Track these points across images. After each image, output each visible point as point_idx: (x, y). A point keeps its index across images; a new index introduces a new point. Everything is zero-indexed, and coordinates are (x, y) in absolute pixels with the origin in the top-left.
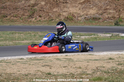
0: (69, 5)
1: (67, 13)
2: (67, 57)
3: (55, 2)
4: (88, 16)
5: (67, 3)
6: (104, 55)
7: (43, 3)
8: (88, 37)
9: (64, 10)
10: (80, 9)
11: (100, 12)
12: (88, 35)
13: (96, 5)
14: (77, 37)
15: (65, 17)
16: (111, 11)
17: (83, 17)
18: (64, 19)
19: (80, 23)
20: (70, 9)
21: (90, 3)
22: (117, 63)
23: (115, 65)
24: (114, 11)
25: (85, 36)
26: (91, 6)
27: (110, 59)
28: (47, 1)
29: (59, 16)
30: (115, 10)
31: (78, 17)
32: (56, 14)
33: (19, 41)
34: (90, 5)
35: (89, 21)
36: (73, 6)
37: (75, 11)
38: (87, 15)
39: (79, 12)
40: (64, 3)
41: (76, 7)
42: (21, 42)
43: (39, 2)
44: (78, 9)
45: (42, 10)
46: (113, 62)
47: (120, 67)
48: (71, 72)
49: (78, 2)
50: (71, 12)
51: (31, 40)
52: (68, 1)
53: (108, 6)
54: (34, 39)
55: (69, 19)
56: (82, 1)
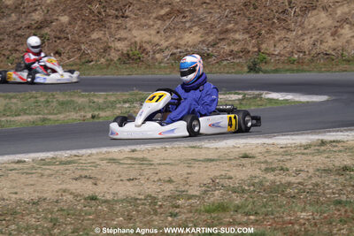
0: (130, 23)
1: (126, 42)
2: (134, 155)
3: (94, 16)
4: (179, 50)
6: (228, 148)
7: (65, 19)
9: (118, 37)
10: (158, 32)
11: (211, 38)
13: (199, 22)
15: (123, 54)
16: (237, 36)
17: (167, 53)
18: (120, 59)
19: (160, 68)
20: (135, 33)
21: (184, 17)
22: (263, 166)
23: (258, 172)
24: (247, 36)
26: (188, 25)
27: (245, 156)
28: (74, 14)
29: (105, 51)
30: (248, 33)
31: (154, 53)
32: (99, 47)
33: (9, 118)
34: (184, 20)
36: (141, 26)
37: (147, 38)
38: (177, 48)
39: (156, 39)
40: (117, 16)
41: (150, 27)
42: (12, 119)
43: (55, 17)
44: (153, 32)
45: (62, 36)
46: (252, 164)
47: (270, 177)
48: (149, 192)
49: (154, 15)
50: (137, 39)
51: (39, 114)
52: (127, 13)
53: (229, 22)
54: (46, 111)
55: (132, 57)
56: (163, 12)
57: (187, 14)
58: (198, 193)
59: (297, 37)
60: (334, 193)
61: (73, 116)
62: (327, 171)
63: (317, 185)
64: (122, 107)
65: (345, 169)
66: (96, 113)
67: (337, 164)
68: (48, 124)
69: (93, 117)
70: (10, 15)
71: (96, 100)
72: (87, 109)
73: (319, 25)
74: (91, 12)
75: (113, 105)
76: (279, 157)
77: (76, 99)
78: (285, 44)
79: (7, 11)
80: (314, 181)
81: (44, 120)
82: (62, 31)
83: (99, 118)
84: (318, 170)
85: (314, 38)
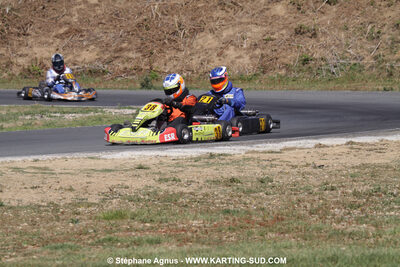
0: (31, 41)
1: (27, 58)
2: (37, 165)
5: (28, 35)
6: (124, 160)
11: (106, 56)
12: (81, 112)
13: (96, 41)
15: (24, 69)
16: (131, 55)
20: (35, 49)
21: (81, 36)
22: (157, 177)
23: (152, 183)
24: (139, 55)
27: (141, 167)
29: (7, 66)
30: (141, 51)
36: (42, 44)
38: (75, 65)
46: (147, 174)
47: (164, 187)
48: (51, 199)
49: (54, 34)
52: (28, 31)
53: (123, 42)
56: (62, 31)
57: (85, 33)
58: (97, 201)
59: (186, 57)
60: (223, 203)
62: (216, 182)
63: (207, 195)
65: (233, 180)
67: (225, 176)
73: (206, 46)
75: (15, 117)
76: (172, 169)
78: (175, 63)
80: (204, 191)
84: (208, 181)
85: (202, 57)
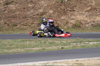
3: (62, 11)
4: (95, 23)
7: (51, 12)
8: (96, 42)
9: (71, 18)
10: (87, 16)
14: (86, 43)
17: (90, 24)
18: (72, 26)
19: (88, 30)
25: (93, 42)
26: (98, 14)
28: (55, 10)
31: (85, 24)
32: (64, 22)
33: (30, 49)
34: (96, 12)
35: (96, 27)
37: (82, 19)
39: (86, 19)
40: (71, 11)
41: (83, 14)
42: (32, 49)
43: (48, 11)
44: (85, 16)
45: (50, 18)
50: (78, 19)
51: (41, 47)
54: (44, 46)
55: (77, 26)
61: (54, 48)
64: (73, 44)
66: (63, 47)
68: (45, 51)
69: (62, 48)
70: (30, 10)
71: (63, 42)
72: (60, 45)
74: (61, 9)
77: (55, 41)
79: (29, 9)
81: (44, 49)
82: (50, 16)
83: (64, 48)
